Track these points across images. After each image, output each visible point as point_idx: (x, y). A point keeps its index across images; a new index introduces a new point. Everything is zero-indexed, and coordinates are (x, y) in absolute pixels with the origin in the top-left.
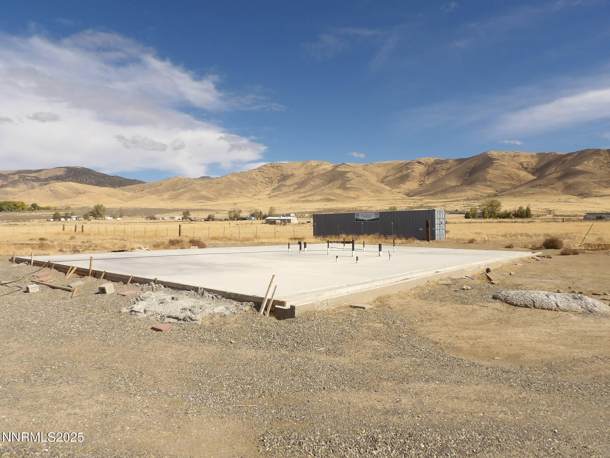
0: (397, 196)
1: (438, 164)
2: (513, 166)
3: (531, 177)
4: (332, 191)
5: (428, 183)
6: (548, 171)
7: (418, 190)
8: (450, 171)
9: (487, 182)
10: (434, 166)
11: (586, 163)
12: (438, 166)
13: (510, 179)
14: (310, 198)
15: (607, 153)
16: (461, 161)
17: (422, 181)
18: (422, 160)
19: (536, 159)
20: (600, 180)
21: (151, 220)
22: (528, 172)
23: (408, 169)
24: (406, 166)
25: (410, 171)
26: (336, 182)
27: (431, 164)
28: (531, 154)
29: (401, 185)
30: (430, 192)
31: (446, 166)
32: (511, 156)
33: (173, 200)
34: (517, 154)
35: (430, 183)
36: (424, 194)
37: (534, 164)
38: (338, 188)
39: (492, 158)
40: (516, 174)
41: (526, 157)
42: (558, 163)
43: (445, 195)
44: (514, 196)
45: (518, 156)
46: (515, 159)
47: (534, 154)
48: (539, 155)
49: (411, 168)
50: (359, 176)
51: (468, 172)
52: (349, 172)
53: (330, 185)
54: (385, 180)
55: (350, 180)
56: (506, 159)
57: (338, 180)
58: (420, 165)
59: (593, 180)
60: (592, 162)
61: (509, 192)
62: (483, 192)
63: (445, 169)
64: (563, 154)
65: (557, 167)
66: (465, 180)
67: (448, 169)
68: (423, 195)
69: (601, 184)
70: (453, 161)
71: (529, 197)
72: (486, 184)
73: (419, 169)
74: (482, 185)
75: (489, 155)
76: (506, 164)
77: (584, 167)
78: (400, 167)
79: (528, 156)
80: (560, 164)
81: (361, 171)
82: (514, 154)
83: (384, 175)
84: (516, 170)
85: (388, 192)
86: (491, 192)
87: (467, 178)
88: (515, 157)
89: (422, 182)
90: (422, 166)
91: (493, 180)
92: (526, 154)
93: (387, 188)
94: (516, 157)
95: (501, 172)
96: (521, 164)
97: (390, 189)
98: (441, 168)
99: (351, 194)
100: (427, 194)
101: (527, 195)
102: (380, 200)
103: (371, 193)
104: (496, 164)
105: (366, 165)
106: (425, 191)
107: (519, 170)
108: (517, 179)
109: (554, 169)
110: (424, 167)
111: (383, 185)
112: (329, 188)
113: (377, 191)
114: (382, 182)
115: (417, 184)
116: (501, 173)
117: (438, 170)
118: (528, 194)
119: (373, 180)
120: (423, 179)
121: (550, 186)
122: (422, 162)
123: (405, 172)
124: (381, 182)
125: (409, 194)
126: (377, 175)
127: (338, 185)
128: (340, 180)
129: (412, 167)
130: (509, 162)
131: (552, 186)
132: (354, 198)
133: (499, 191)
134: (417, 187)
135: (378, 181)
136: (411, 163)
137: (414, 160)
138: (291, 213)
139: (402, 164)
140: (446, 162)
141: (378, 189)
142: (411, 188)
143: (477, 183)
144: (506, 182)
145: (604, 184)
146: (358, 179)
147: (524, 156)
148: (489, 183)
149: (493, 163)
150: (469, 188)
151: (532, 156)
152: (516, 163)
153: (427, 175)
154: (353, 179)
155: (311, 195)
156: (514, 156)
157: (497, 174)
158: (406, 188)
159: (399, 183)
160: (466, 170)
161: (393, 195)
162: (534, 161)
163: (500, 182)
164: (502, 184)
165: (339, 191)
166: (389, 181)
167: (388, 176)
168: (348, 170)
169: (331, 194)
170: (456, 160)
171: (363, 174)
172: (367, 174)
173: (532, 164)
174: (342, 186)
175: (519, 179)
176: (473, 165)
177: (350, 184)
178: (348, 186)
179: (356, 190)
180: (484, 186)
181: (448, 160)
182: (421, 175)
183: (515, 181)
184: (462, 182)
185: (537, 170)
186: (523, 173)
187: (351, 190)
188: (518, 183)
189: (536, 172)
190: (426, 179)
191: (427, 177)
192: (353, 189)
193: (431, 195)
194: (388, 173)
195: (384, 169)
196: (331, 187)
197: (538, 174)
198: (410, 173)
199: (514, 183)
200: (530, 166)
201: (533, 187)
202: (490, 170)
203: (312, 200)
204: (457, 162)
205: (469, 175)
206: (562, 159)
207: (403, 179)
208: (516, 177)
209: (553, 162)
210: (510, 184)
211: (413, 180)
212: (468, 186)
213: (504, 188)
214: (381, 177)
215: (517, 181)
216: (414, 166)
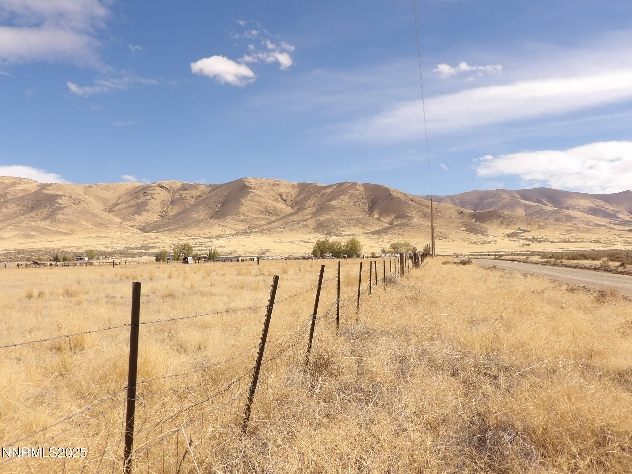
0: (127, 231)
1: (185, 190)
2: (270, 197)
3: (289, 210)
4: (34, 223)
5: (171, 214)
6: (307, 205)
7: (157, 223)
8: (200, 200)
9: (240, 216)
10: (181, 192)
11: (342, 197)
12: (186, 192)
13: (266, 213)
15: (362, 187)
16: (214, 188)
17: (165, 211)
18: (166, 183)
19: (297, 190)
20: (351, 217)
22: (287, 205)
23: (146, 194)
24: (144, 191)
25: (148, 197)
26: (41, 211)
27: (177, 190)
28: (292, 183)
29: (136, 216)
30: (170, 226)
31: (195, 193)
32: (270, 185)
34: (277, 183)
35: (173, 215)
36: (164, 229)
37: (294, 196)
38: (45, 219)
39: (248, 186)
40: (274, 207)
41: (286, 186)
42: (317, 196)
43: (187, 230)
45: (278, 185)
46: (274, 188)
47: (295, 183)
48: (299, 184)
49: (150, 194)
50: (77, 202)
51: (220, 203)
52: (61, 196)
53: (32, 214)
54: (115, 209)
55: (63, 208)
56: (264, 188)
57: (45, 207)
58: (162, 190)
59: (344, 217)
60: (348, 196)
61: (265, 227)
62: (232, 228)
63: (194, 196)
64: (324, 186)
65: (316, 200)
66: (215, 213)
67: (198, 197)
68: (162, 230)
69: (351, 222)
70: (205, 187)
71: (276, 235)
72: (238, 218)
73: (161, 196)
74: (233, 219)
75: (246, 182)
76: (263, 194)
77: (340, 202)
78: (136, 191)
79: (288, 186)
80: (320, 197)
81: (80, 195)
83: (114, 202)
84: (274, 204)
85: (117, 226)
86: (242, 227)
87: (218, 209)
88: (275, 186)
89: (164, 213)
90: (166, 192)
91: (247, 214)
92: (286, 183)
93: (117, 220)
94: (276, 187)
95: (257, 204)
96: (281, 195)
97: (121, 221)
98: (189, 195)
99: (63, 228)
100: (167, 229)
101: (275, 233)
102: (101, 237)
103: (91, 226)
104: (252, 194)
105: (89, 187)
106: (165, 225)
107: (277, 202)
108: (274, 212)
109: (313, 202)
110: (168, 193)
111: (111, 216)
112: (31, 219)
113: (101, 224)
114: (110, 211)
115: (157, 216)
116: (257, 205)
117: (185, 197)
118: (276, 231)
119: (98, 208)
120: (165, 209)
121: (303, 223)
122: (165, 186)
123: (142, 199)
124: (109, 212)
125: (144, 229)
126: (105, 201)
127: (44, 215)
128: (48, 207)
129: (151, 192)
130: (267, 192)
131: (305, 223)
132: (65, 234)
133: (252, 226)
134: (157, 220)
135: (105, 210)
136: (151, 187)
137: (155, 183)
139: (139, 187)
140: (196, 187)
141: (103, 222)
142: (148, 221)
143: (228, 217)
144: (260, 216)
145: (353, 222)
146: (75, 206)
147: (285, 185)
148: (242, 217)
149: (248, 193)
150: (217, 223)
151: (293, 186)
152: (275, 194)
153: (171, 204)
154: (66, 206)
156: (274, 185)
157: (252, 206)
158: (142, 221)
159: (134, 213)
160: (218, 199)
161: (122, 230)
162: (294, 192)
163: (254, 216)
164: (257, 218)
165: (45, 224)
166: (120, 210)
167: (120, 204)
168: (61, 194)
169: (31, 228)
170: (209, 186)
171: (83, 199)
172: (89, 199)
173: (291, 196)
174: (50, 216)
175: (275, 212)
176: (226, 194)
177: (62, 214)
178: (60, 216)
179: (70, 222)
180: (236, 220)
181: (198, 185)
182: (163, 203)
183: (271, 215)
184: (212, 215)
185: (297, 203)
186: (281, 206)
187: (64, 222)
188: (273, 218)
189: (295, 206)
190: (169, 209)
191: (170, 207)
192: (65, 221)
193: (170, 231)
194: (120, 199)
195: (115, 193)
196: (34, 217)
197: (297, 208)
198: (149, 201)
199: (269, 218)
200: (290, 197)
201: (287, 223)
202: (244, 201)
203: (2, 237)
204: (209, 189)
205: (221, 206)
206: (321, 191)
207: (139, 208)
208: (273, 211)
209: (313, 194)
210: (265, 219)
211: (152, 209)
212: (216, 220)
213: (258, 223)
214: (109, 204)
215: (273, 215)
216: (154, 192)
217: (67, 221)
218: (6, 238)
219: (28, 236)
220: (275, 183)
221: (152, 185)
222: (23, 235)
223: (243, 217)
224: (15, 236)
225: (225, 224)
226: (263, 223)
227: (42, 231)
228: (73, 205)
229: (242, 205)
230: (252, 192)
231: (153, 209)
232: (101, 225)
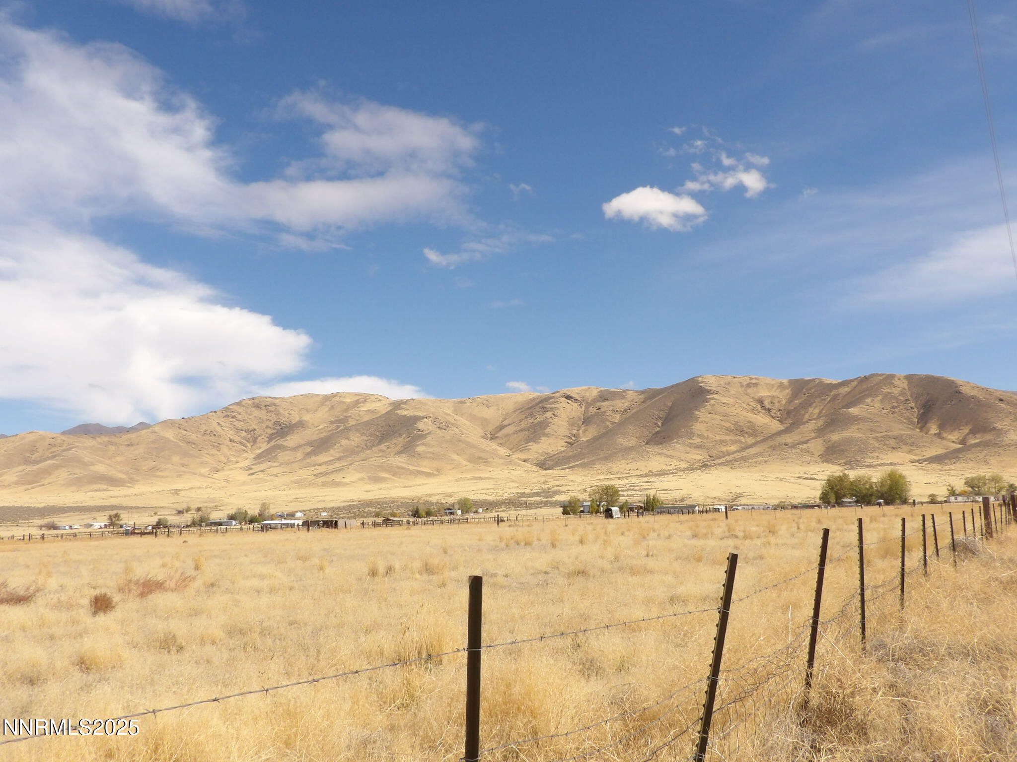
0: (518, 468)
1: (605, 400)
2: (744, 405)
3: (776, 426)
4: (385, 459)
5: (584, 439)
6: (807, 416)
7: (564, 454)
8: (629, 415)
9: (694, 438)
10: (598, 404)
11: (868, 400)
12: (606, 403)
13: (738, 433)
14: (338, 477)
15: (904, 381)
16: (651, 395)
17: (574, 436)
18: (574, 391)
19: (788, 391)
20: (886, 433)
21: (50, 529)
22: (773, 417)
23: (545, 410)
24: (541, 405)
25: (549, 414)
26: (395, 441)
27: (591, 401)
28: (780, 380)
29: (530, 444)
30: (584, 458)
31: (620, 404)
32: (742, 386)
34: (754, 381)
35: (587, 441)
36: (574, 464)
37: (784, 402)
38: (399, 453)
39: (706, 390)
40: (749, 422)
41: (770, 387)
42: (825, 400)
43: (610, 464)
44: (731, 468)
45: (756, 385)
46: (749, 391)
47: (785, 381)
48: (791, 382)
49: (552, 409)
50: (444, 426)
51: (661, 418)
52: (422, 418)
53: (383, 446)
54: (499, 434)
55: (424, 436)
56: (732, 392)
57: (400, 435)
58: (569, 401)
59: (874, 435)
60: (879, 398)
61: (736, 456)
62: (682, 458)
63: (619, 410)
64: (834, 382)
65: (822, 407)
66: (654, 434)
67: (625, 410)
68: (570, 465)
69: (887, 442)
70: (636, 394)
71: (756, 468)
72: (692, 441)
73: (567, 411)
74: (684, 443)
75: (701, 382)
76: (731, 401)
77: (865, 408)
78: (531, 405)
79: (773, 386)
80: (829, 402)
81: (449, 415)
82: (748, 381)
83: (498, 423)
84: (750, 415)
85: (502, 461)
86: (699, 457)
87: (658, 429)
88: (750, 387)
89: (573, 438)
90: (575, 405)
91: (706, 435)
92: (769, 380)
93: (503, 451)
94: (752, 388)
95: (721, 418)
96: (761, 402)
97: (508, 452)
98: (611, 409)
99: (425, 467)
100: (579, 462)
101: (755, 464)
102: (480, 478)
103: (465, 463)
104: (713, 402)
105: (461, 402)
106: (575, 457)
107: (755, 414)
108: (750, 431)
109: (817, 411)
110: (579, 407)
111: (494, 445)
112: (380, 454)
113: (480, 458)
114: (493, 438)
115: (562, 443)
116: (721, 420)
117: (605, 412)
119: (474, 434)
120: (575, 432)
121: (801, 446)
122: (573, 396)
123: (539, 418)
124: (491, 439)
125: (544, 464)
126: (484, 422)
127: (399, 448)
128: (404, 435)
129: (553, 406)
130: (737, 398)
131: (805, 446)
132: (429, 475)
133: (714, 455)
134: (563, 449)
135: (484, 437)
136: (552, 398)
137: (558, 392)
138: (297, 512)
139: (534, 399)
140: (621, 395)
141: (482, 455)
142: (550, 451)
143: (675, 441)
144: (728, 438)
145: (892, 442)
146: (441, 433)
147: (767, 384)
148: (697, 440)
149: (706, 400)
150: (658, 451)
151: (781, 386)
152: (752, 400)
153: (583, 423)
154: (430, 433)
155: (340, 470)
156: (749, 385)
157: (713, 421)
158: (540, 451)
159: (528, 440)
160: (657, 413)
161: (511, 467)
162: (783, 396)
163: (718, 438)
164: (722, 442)
165: (400, 461)
166: (507, 435)
167: (506, 426)
168: (421, 414)
169: (381, 468)
170: (642, 392)
171: (453, 421)
172: (462, 421)
173: (779, 402)
174: (407, 449)
175: (753, 431)
176: (670, 404)
177: (423, 444)
178: (420, 449)
179: (435, 457)
180: (688, 446)
181: (625, 391)
182: (572, 423)
183: (747, 435)
184: (648, 438)
185: (789, 413)
186: (761, 419)
187: (426, 458)
188: (751, 440)
189: (786, 418)
190: (581, 432)
191: (583, 428)
192: (428, 455)
193: (584, 466)
194: (505, 419)
195: (498, 409)
196: (383, 451)
197: (789, 421)
198: (550, 420)
199: (743, 441)
200: (777, 405)
201: (773, 448)
202: (700, 414)
203: (342, 482)
204: (643, 396)
205: (663, 424)
206: (831, 392)
207: (535, 432)
208: (749, 428)
209: (816, 398)
210: (736, 442)
211: (554, 433)
212: (655, 447)
213: (724, 449)
214: (491, 428)
215: (750, 436)
216: (557, 405)
217: (431, 455)
218: (347, 484)
219: (377, 480)
220: (751, 381)
221: (554, 395)
222: (370, 478)
223: (699, 440)
224: (360, 479)
225: (670, 453)
226: (733, 448)
227: (397, 472)
228: (438, 431)
229: (697, 420)
230: (713, 399)
231: (556, 431)
232: (480, 460)
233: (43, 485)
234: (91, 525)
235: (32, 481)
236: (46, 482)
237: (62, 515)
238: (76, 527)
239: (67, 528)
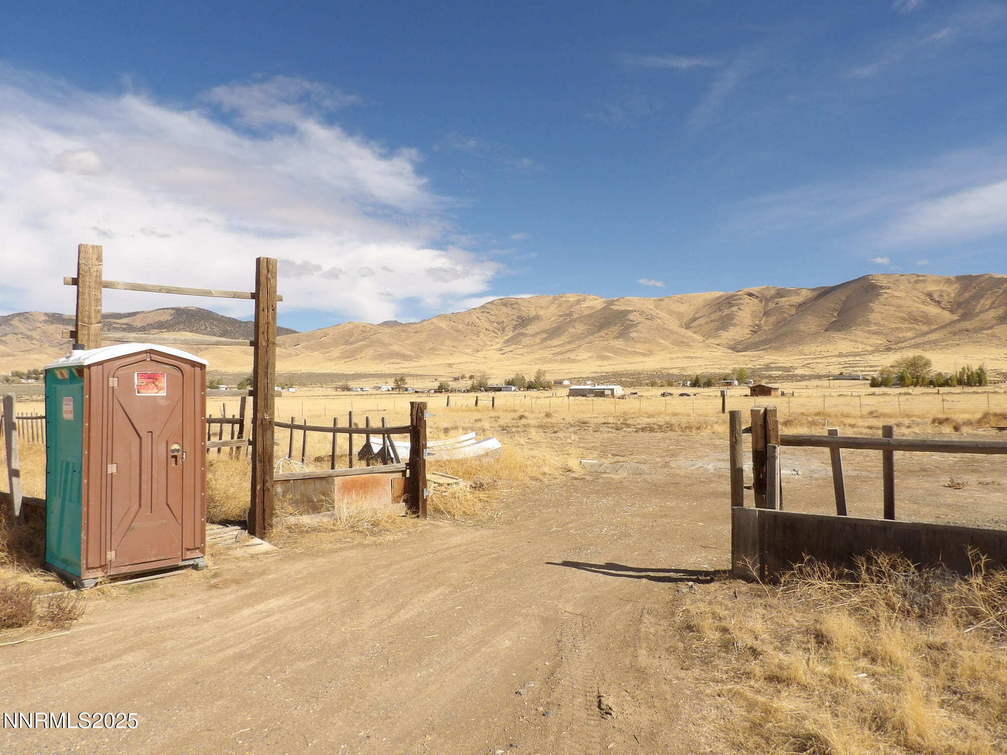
0: (716, 350)
1: (782, 296)
2: (914, 298)
3: (947, 316)
4: (606, 343)
5: (767, 328)
6: (979, 306)
7: (751, 340)
8: (804, 308)
9: (872, 326)
10: (776, 300)
12: (783, 299)
13: (912, 321)
14: (572, 356)
16: (823, 292)
17: (757, 325)
18: (755, 290)
19: (956, 286)
21: (344, 391)
22: (943, 308)
23: (731, 305)
24: (729, 301)
25: (735, 309)
26: (611, 329)
27: (770, 297)
28: (946, 277)
29: (721, 332)
30: (773, 343)
31: (796, 300)
32: (910, 282)
33: (347, 360)
34: (921, 278)
36: (763, 347)
37: (953, 295)
38: (615, 338)
39: (877, 285)
40: (922, 312)
41: (937, 282)
42: (997, 292)
43: (801, 347)
44: (923, 350)
45: (923, 281)
46: (917, 286)
47: (952, 277)
48: (960, 278)
50: (650, 318)
51: (836, 310)
52: (631, 311)
53: (602, 333)
54: (693, 324)
55: (635, 325)
56: (902, 287)
57: (616, 324)
58: (751, 298)
61: (913, 342)
62: (865, 342)
63: (795, 304)
65: (994, 299)
66: (831, 323)
67: (800, 304)
68: (761, 348)
70: (809, 291)
71: (950, 350)
72: (869, 329)
73: (750, 306)
74: (862, 330)
75: (872, 280)
76: (902, 294)
78: (718, 302)
79: (940, 282)
80: (1000, 295)
81: (651, 309)
82: (916, 278)
83: (691, 317)
84: (923, 307)
85: (701, 345)
86: (879, 342)
87: (834, 319)
88: (918, 283)
89: (756, 327)
90: (756, 301)
91: (882, 323)
92: (936, 277)
93: (698, 337)
94: (920, 284)
95: (895, 309)
96: (930, 295)
97: (702, 339)
98: (788, 303)
99: (639, 348)
100: (769, 346)
101: (947, 347)
102: (691, 357)
103: (672, 346)
104: (885, 296)
105: (660, 300)
106: (764, 342)
107: (925, 305)
108: (924, 320)
109: (989, 302)
110: (760, 302)
111: (689, 333)
112: (601, 339)
113: (682, 342)
114: (688, 327)
115: (747, 331)
116: (895, 311)
117: (783, 306)
118: (947, 345)
119: (673, 324)
120: (757, 322)
121: (986, 332)
122: (754, 293)
123: (726, 312)
124: (686, 328)
125: (735, 347)
126: (679, 315)
127: (615, 334)
128: (619, 325)
129: (737, 302)
130: (907, 292)
131: (990, 332)
132: (644, 355)
133: (892, 340)
134: (749, 336)
135: (681, 326)
136: (737, 295)
137: (741, 291)
139: (720, 297)
140: (796, 292)
141: (683, 340)
142: (737, 337)
143: (854, 328)
144: (903, 326)
146: (649, 323)
147: (934, 281)
148: (874, 328)
149: (880, 295)
150: (841, 336)
151: (948, 281)
152: (921, 294)
153: (764, 315)
154: (639, 323)
155: (573, 350)
156: (916, 282)
157: (887, 312)
158: (730, 338)
159: (718, 329)
160: (833, 306)
161: (710, 350)
162: (952, 290)
163: (893, 326)
164: (898, 329)
165: (619, 343)
166: (700, 325)
167: (698, 318)
168: (631, 309)
169: (605, 348)
170: (814, 290)
171: (655, 315)
172: (662, 314)
173: (948, 295)
174: (623, 334)
175: (927, 320)
176: (844, 298)
177: (635, 331)
178: (633, 335)
179: (646, 341)
180: (866, 332)
181: (799, 289)
182: (754, 315)
183: (920, 323)
184: (826, 326)
185: (959, 304)
186: (933, 310)
187: (639, 342)
188: (925, 328)
189: (957, 309)
190: (762, 322)
191: (764, 319)
192: (641, 340)
193: (777, 349)
194: (697, 313)
195: (691, 305)
196: (603, 337)
197: (960, 312)
198: (736, 313)
199: (918, 328)
200: (946, 298)
201: (955, 334)
202: (874, 305)
203: (576, 359)
204: (815, 293)
205: (838, 315)
206: (1003, 285)
207: (723, 323)
208: (922, 318)
209: (987, 291)
210: (911, 329)
211: (740, 323)
212: (838, 333)
213: (901, 335)
214: (685, 320)
215: (923, 324)
216: (740, 301)
217: (643, 340)
218: (580, 361)
219: (604, 358)
220: (918, 278)
221: (738, 293)
222: (598, 357)
223: (877, 328)
224: (591, 357)
225: (853, 338)
226: (909, 334)
227: (617, 352)
228: (646, 321)
229: (872, 311)
230: (886, 293)
231: (741, 322)
232: (683, 343)
233: (357, 359)
234: (380, 388)
235: (349, 356)
236: (359, 357)
237: (363, 380)
238: (367, 389)
239: (359, 389)
